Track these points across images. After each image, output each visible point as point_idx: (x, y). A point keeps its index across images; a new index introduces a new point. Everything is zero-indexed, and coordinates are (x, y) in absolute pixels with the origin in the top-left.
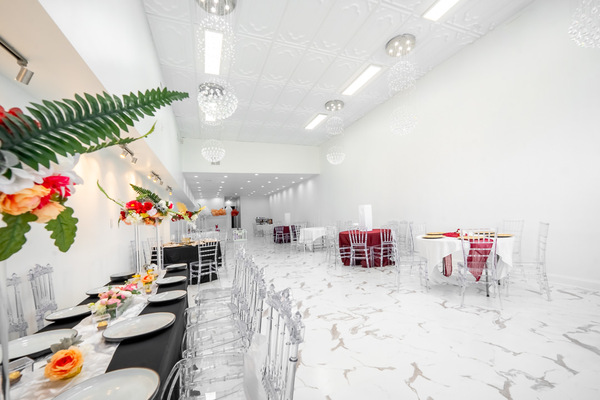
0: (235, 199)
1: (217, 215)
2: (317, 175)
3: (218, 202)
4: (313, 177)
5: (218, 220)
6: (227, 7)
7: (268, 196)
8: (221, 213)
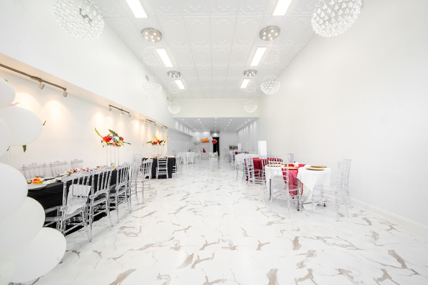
0: (218, 132)
1: (203, 142)
2: (258, 118)
3: (206, 135)
4: (256, 119)
5: (205, 146)
6: (158, 38)
7: (238, 131)
8: (206, 141)
